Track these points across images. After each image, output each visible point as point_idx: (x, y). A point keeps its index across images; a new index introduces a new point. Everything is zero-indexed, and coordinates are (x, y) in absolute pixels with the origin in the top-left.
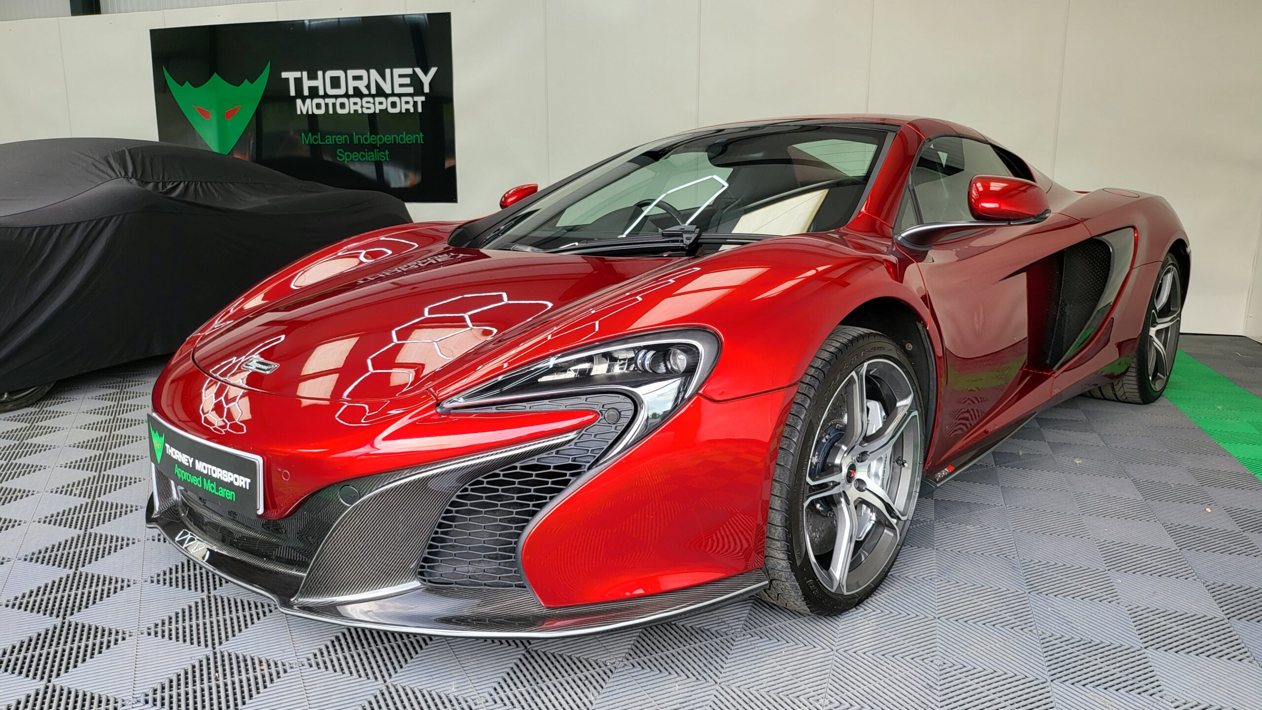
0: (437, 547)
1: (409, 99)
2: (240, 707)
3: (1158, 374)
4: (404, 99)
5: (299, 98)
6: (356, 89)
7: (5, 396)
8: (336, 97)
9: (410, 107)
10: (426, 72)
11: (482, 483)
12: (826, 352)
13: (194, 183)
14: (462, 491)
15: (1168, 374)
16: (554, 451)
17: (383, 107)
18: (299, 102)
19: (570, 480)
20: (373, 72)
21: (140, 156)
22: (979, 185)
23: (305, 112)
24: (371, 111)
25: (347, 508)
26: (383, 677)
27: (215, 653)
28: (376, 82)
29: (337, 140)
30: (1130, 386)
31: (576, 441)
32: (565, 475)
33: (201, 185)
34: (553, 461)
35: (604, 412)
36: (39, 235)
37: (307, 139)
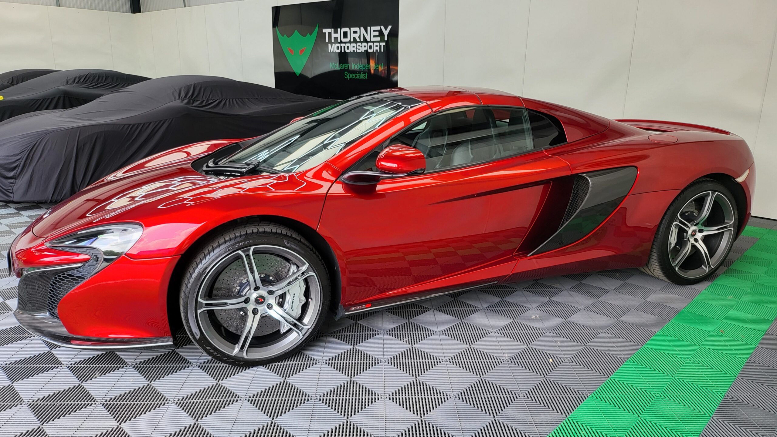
0: (50, 301)
1: (377, 44)
4: (376, 44)
5: (329, 43)
6: (354, 38)
8: (345, 43)
9: (378, 48)
10: (386, 29)
13: (225, 100)
14: (53, 280)
16: (76, 270)
17: (366, 49)
18: (330, 45)
19: (79, 283)
20: (362, 28)
23: (332, 51)
24: (360, 51)
28: (363, 35)
29: (344, 67)
32: (77, 280)
33: (229, 101)
34: (76, 273)
35: (92, 257)
37: (331, 66)
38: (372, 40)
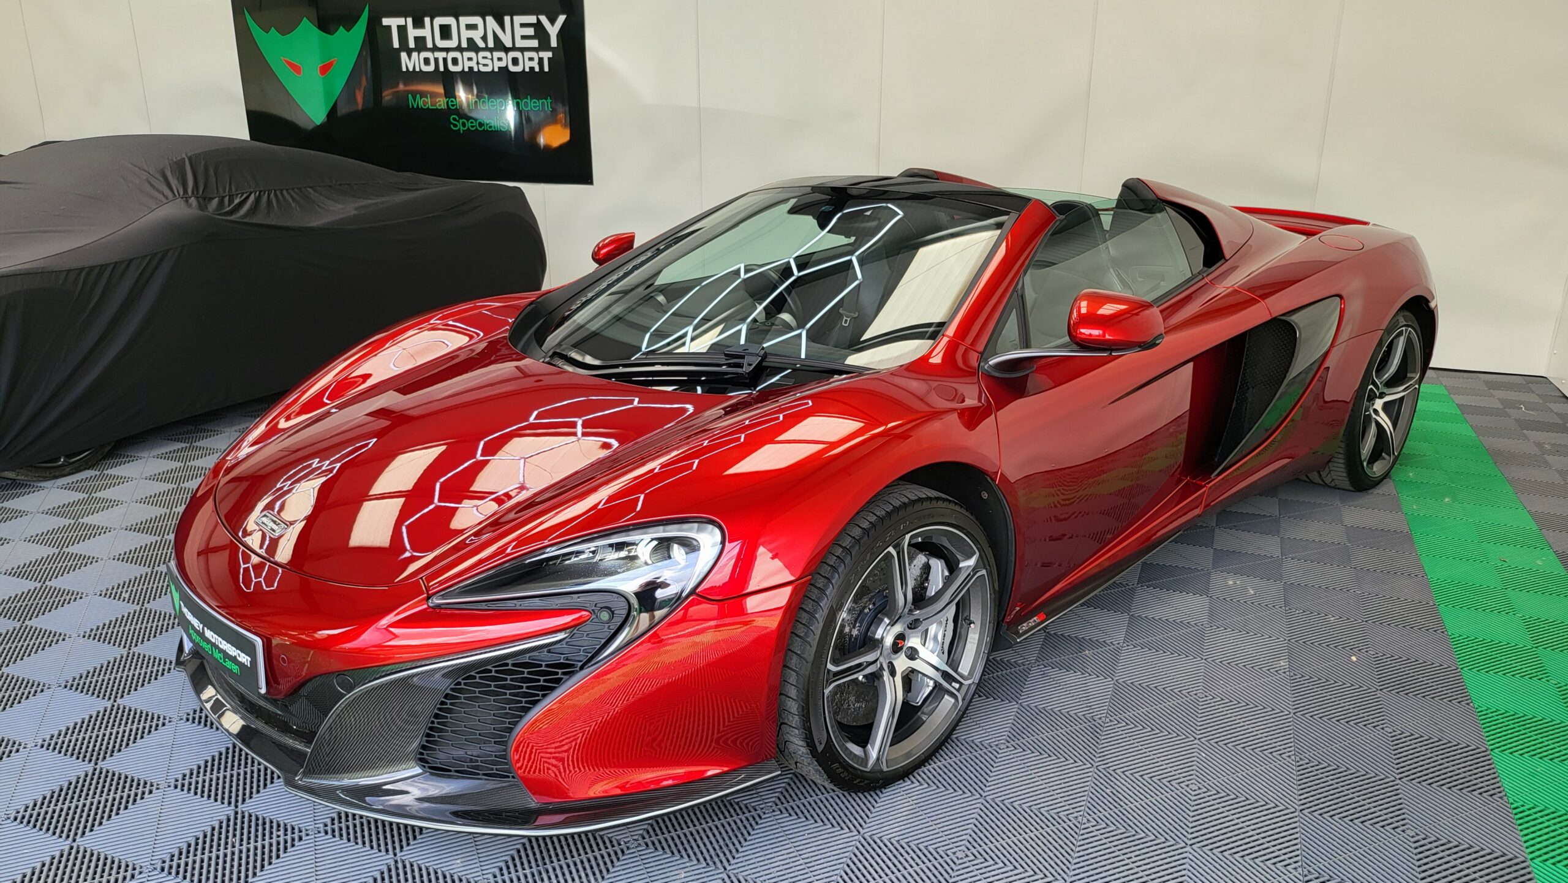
0: (434, 736)
1: (533, 54)
2: (250, 880)
3: (1383, 454)
4: (527, 54)
5: (404, 51)
6: (470, 41)
7: (62, 460)
8: (447, 50)
9: (535, 65)
10: (552, 21)
11: (475, 678)
12: (858, 528)
13: (267, 193)
14: (455, 685)
15: (1396, 454)
16: (546, 650)
17: (503, 64)
18: (404, 55)
19: (562, 679)
20: (490, 20)
21: (203, 163)
22: (1084, 304)
23: (411, 69)
24: (489, 69)
25: (343, 696)
26: (394, 848)
27: (236, 813)
28: (494, 33)
29: (450, 103)
30: (1338, 472)
31: (567, 640)
32: (557, 673)
33: (275, 195)
34: (545, 657)
35: (596, 611)
36: (88, 274)
37: (415, 101)
38: (517, 45)
